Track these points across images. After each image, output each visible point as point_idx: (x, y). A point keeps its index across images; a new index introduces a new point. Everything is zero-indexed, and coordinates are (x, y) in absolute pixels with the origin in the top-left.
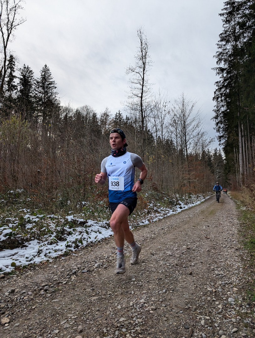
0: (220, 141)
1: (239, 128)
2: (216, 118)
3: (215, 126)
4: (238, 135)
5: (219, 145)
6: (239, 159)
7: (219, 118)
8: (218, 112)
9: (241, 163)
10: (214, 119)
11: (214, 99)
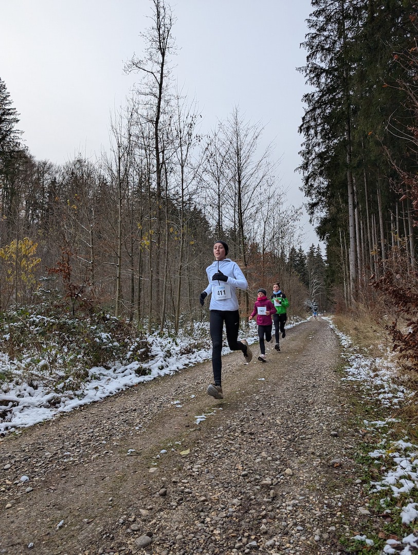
0: (312, 213)
1: (348, 186)
2: (305, 167)
3: (302, 184)
4: (347, 203)
5: (311, 221)
6: (348, 256)
7: (310, 169)
8: (308, 156)
9: (352, 257)
10: (300, 169)
11: (301, 130)
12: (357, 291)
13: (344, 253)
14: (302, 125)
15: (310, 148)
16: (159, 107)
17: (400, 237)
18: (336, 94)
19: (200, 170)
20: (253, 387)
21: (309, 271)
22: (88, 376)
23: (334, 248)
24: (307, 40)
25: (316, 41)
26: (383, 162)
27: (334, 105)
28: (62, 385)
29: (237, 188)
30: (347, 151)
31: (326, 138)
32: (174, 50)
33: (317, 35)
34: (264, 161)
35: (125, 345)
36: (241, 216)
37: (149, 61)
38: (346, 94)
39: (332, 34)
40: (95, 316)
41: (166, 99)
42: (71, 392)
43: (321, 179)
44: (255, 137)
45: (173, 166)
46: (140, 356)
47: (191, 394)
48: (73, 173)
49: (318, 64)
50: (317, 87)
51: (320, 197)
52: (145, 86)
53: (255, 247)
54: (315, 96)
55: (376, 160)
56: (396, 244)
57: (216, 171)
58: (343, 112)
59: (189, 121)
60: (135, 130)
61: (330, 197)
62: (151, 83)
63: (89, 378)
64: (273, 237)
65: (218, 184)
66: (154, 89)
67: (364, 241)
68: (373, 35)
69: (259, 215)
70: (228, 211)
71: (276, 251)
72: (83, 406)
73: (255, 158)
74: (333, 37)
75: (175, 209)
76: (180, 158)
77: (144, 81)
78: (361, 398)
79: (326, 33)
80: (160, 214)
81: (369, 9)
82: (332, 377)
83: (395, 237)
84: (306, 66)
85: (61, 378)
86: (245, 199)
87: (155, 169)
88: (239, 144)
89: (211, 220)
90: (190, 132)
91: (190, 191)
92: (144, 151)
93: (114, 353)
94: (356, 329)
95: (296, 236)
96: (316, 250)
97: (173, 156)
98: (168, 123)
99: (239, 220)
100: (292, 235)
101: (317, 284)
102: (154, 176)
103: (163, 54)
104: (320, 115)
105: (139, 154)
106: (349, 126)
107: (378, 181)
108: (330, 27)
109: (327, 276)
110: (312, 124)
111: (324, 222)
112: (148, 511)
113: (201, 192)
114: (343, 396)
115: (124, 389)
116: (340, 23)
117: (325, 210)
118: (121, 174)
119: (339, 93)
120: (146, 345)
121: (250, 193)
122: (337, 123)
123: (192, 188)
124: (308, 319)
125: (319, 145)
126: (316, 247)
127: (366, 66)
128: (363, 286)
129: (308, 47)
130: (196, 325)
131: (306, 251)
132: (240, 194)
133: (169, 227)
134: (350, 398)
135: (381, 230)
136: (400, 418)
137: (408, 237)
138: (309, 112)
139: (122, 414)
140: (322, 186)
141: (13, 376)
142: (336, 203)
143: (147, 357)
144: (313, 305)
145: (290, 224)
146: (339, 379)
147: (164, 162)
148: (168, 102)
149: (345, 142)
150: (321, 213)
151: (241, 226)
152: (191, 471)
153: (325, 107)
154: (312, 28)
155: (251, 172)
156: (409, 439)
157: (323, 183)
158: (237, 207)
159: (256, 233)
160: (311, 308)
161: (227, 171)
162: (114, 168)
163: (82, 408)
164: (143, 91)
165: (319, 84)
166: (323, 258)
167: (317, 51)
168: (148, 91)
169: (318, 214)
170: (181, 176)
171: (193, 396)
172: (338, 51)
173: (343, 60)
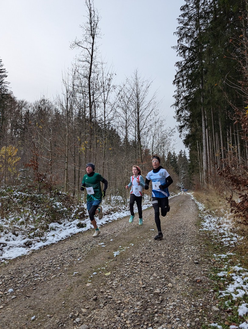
0: (181, 131)
2: (177, 104)
3: (175, 114)
5: (180, 136)
6: (202, 157)
7: (180, 105)
8: (178, 98)
9: (204, 157)
10: (174, 106)
11: (174, 83)
12: (207, 177)
13: (200, 155)
14: (175, 80)
15: (180, 94)
16: (91, 69)
17: (233, 146)
18: (195, 62)
19: (115, 106)
20: (147, 235)
21: (179, 165)
22: (48, 228)
23: (194, 152)
24: (177, 30)
25: (183, 31)
26: (222, 102)
27: (194, 69)
28: (33, 233)
29: (137, 116)
30: (201, 95)
31: (189, 88)
32: (100, 36)
33: (184, 28)
34: (153, 101)
35: (71, 210)
36: (140, 133)
37: (85, 42)
38: (200, 62)
39: (192, 27)
40: (53, 192)
41: (95, 64)
42: (38, 238)
43: (186, 112)
44: (147, 87)
45: (99, 103)
46: (80, 216)
47: (110, 239)
48: (39, 107)
49: (184, 44)
50: (184, 58)
51: (185, 122)
52: (83, 57)
53: (147, 151)
54: (182, 63)
55: (218, 101)
56: (230, 149)
57: (125, 107)
58: (200, 72)
59: (109, 77)
60: (77, 82)
61: (191, 122)
62: (86, 55)
63: (49, 229)
64: (158, 145)
65: (125, 114)
66: (88, 58)
67: (211, 148)
68: (216, 28)
69: (150, 133)
70: (131, 130)
71: (159, 154)
72: (46, 246)
73: (147, 99)
74: (193, 29)
75: (100, 129)
76: (103, 99)
77: (82, 53)
78: (212, 241)
79: (189, 27)
80: (91, 131)
81: (214, 13)
82: (194, 228)
83: (229, 145)
84: (177, 45)
85: (33, 229)
86: (141, 123)
87: (89, 105)
88: (138, 91)
89: (121, 135)
90: (109, 84)
91: (109, 118)
92: (82, 95)
93: (64, 215)
94: (207, 200)
95: (171, 145)
96: (183, 153)
97: (99, 97)
98: (96, 78)
99: (138, 135)
100: (169, 144)
101: (184, 173)
102: (88, 109)
103: (93, 38)
104: (185, 74)
105: (79, 96)
106: (202, 81)
107: (219, 113)
108: (191, 23)
109: (190, 169)
110: (181, 79)
111: (188, 137)
112: (86, 310)
113: (116, 119)
114: (201, 240)
115: (70, 236)
116: (197, 21)
117: (189, 130)
118: (68, 108)
119: (196, 62)
120: (83, 210)
121: (144, 120)
122: (195, 79)
123: (110, 116)
124: (179, 194)
125: (185, 91)
126: (183, 151)
127: (212, 46)
128: (211, 174)
129: (178, 35)
130: (112, 198)
131: (177, 154)
132: (138, 120)
133: (97, 139)
134: (205, 240)
135: (222, 142)
136: (235, 253)
137: (237, 146)
138: (179, 72)
139: (69, 251)
140: (187, 115)
141: (4, 228)
142: (195, 125)
143: (84, 216)
144: (181, 186)
145: (168, 138)
146: (198, 229)
147: (93, 101)
148: (96, 66)
149: (200, 90)
150: (186, 132)
151: (139, 139)
152: (112, 285)
153: (188, 70)
154: (180, 24)
155: (145, 107)
156: (241, 265)
157: (187, 114)
158: (137, 128)
159: (148, 143)
160: (180, 188)
161: (131, 106)
162: (64, 105)
163: (45, 247)
164: (81, 59)
165: (185, 56)
166: (187, 158)
167: (184, 37)
168: (84, 59)
169: (185, 132)
170: (104, 109)
171: (112, 240)
172: (196, 37)
173: (198, 42)
